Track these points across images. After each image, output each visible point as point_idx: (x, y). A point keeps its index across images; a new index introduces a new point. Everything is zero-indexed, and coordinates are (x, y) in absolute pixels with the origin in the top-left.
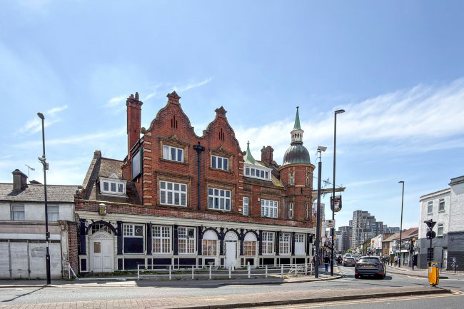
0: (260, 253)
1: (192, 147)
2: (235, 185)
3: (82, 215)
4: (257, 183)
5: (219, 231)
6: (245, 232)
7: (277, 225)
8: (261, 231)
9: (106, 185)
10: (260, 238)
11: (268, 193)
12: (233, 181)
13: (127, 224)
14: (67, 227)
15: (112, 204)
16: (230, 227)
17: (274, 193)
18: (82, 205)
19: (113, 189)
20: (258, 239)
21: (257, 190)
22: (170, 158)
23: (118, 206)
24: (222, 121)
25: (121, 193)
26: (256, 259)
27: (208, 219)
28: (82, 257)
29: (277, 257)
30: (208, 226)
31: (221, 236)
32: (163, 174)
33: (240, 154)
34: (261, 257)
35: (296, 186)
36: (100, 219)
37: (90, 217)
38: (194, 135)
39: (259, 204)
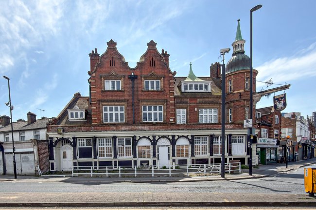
0: (193, 155)
1: (127, 78)
2: (166, 101)
3: (51, 135)
4: (194, 96)
5: (151, 138)
6: (176, 138)
7: (211, 129)
8: (192, 136)
9: (72, 114)
10: (192, 142)
11: (206, 102)
12: (165, 98)
13: (80, 139)
14: (36, 143)
15: (69, 126)
16: (161, 135)
17: (212, 102)
18: (50, 129)
19: (77, 116)
20: (191, 143)
21: (194, 102)
22: (111, 89)
23: (72, 127)
24: (153, 52)
25: (81, 118)
26: (189, 159)
27: (141, 130)
28: (51, 161)
29: (212, 157)
30: (142, 135)
31: (154, 142)
32: (104, 101)
33: (170, 75)
34: (193, 158)
35: (234, 92)
36: (62, 137)
37: (55, 136)
38: (128, 68)
39: (197, 113)
